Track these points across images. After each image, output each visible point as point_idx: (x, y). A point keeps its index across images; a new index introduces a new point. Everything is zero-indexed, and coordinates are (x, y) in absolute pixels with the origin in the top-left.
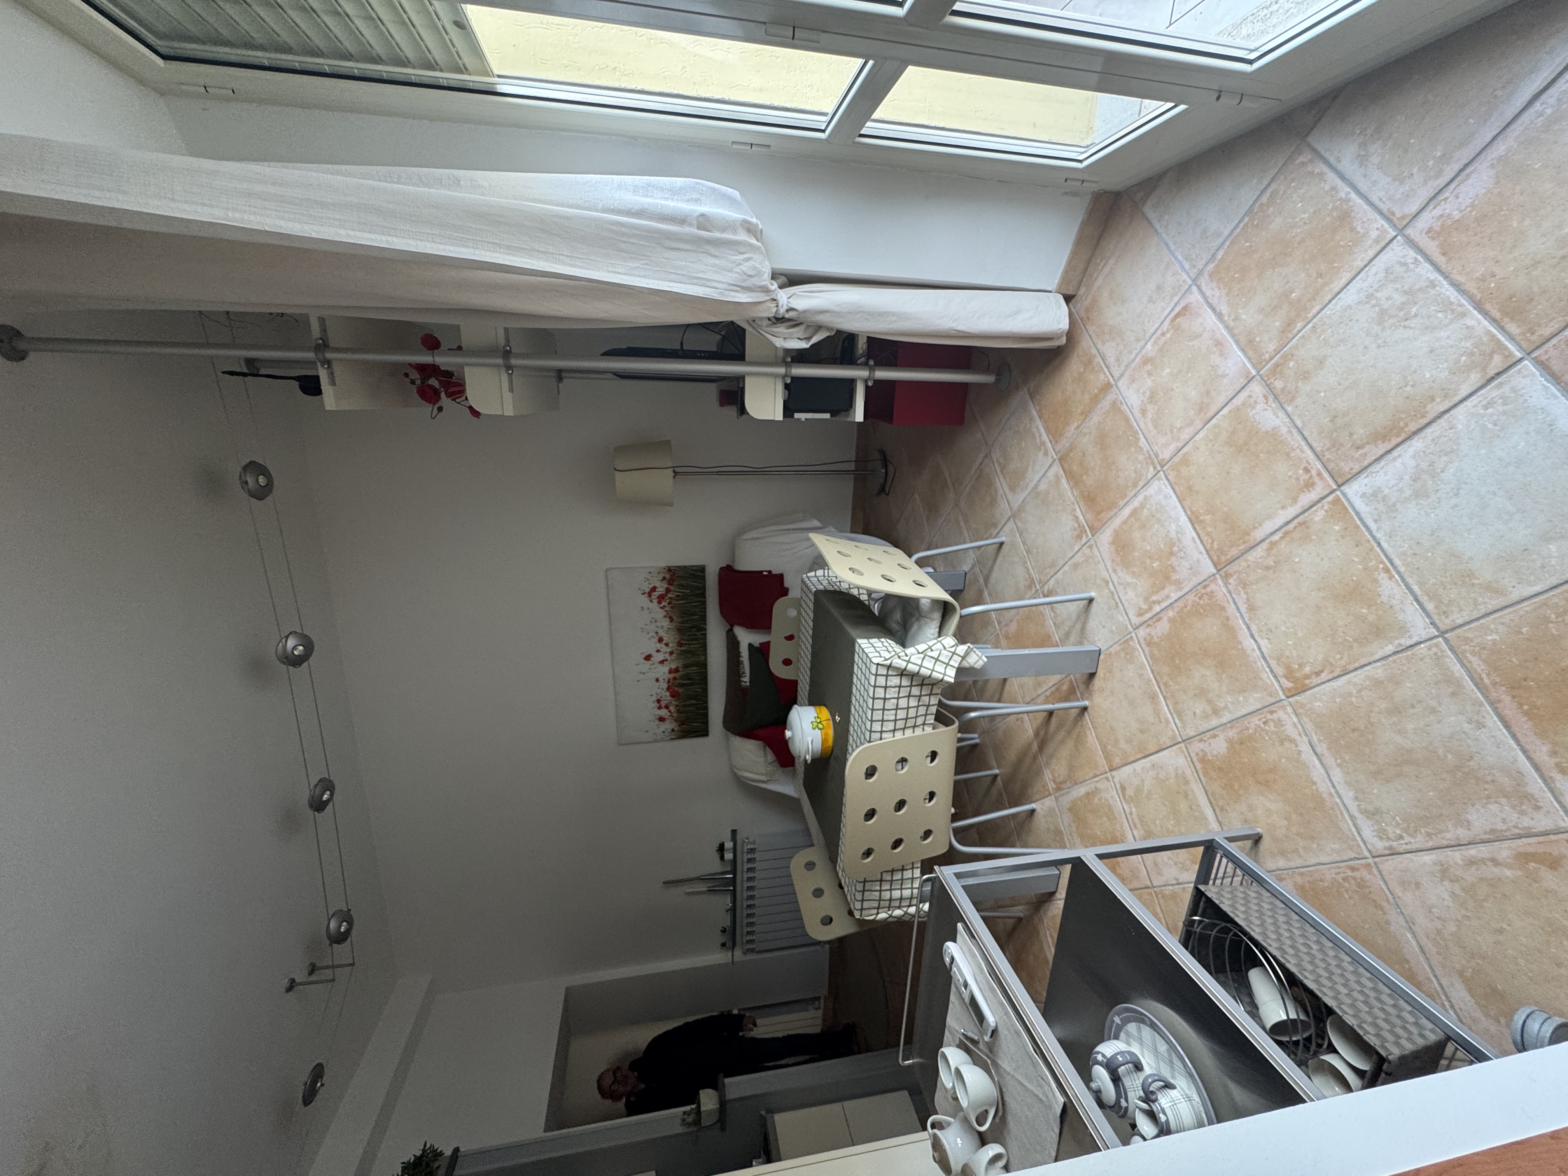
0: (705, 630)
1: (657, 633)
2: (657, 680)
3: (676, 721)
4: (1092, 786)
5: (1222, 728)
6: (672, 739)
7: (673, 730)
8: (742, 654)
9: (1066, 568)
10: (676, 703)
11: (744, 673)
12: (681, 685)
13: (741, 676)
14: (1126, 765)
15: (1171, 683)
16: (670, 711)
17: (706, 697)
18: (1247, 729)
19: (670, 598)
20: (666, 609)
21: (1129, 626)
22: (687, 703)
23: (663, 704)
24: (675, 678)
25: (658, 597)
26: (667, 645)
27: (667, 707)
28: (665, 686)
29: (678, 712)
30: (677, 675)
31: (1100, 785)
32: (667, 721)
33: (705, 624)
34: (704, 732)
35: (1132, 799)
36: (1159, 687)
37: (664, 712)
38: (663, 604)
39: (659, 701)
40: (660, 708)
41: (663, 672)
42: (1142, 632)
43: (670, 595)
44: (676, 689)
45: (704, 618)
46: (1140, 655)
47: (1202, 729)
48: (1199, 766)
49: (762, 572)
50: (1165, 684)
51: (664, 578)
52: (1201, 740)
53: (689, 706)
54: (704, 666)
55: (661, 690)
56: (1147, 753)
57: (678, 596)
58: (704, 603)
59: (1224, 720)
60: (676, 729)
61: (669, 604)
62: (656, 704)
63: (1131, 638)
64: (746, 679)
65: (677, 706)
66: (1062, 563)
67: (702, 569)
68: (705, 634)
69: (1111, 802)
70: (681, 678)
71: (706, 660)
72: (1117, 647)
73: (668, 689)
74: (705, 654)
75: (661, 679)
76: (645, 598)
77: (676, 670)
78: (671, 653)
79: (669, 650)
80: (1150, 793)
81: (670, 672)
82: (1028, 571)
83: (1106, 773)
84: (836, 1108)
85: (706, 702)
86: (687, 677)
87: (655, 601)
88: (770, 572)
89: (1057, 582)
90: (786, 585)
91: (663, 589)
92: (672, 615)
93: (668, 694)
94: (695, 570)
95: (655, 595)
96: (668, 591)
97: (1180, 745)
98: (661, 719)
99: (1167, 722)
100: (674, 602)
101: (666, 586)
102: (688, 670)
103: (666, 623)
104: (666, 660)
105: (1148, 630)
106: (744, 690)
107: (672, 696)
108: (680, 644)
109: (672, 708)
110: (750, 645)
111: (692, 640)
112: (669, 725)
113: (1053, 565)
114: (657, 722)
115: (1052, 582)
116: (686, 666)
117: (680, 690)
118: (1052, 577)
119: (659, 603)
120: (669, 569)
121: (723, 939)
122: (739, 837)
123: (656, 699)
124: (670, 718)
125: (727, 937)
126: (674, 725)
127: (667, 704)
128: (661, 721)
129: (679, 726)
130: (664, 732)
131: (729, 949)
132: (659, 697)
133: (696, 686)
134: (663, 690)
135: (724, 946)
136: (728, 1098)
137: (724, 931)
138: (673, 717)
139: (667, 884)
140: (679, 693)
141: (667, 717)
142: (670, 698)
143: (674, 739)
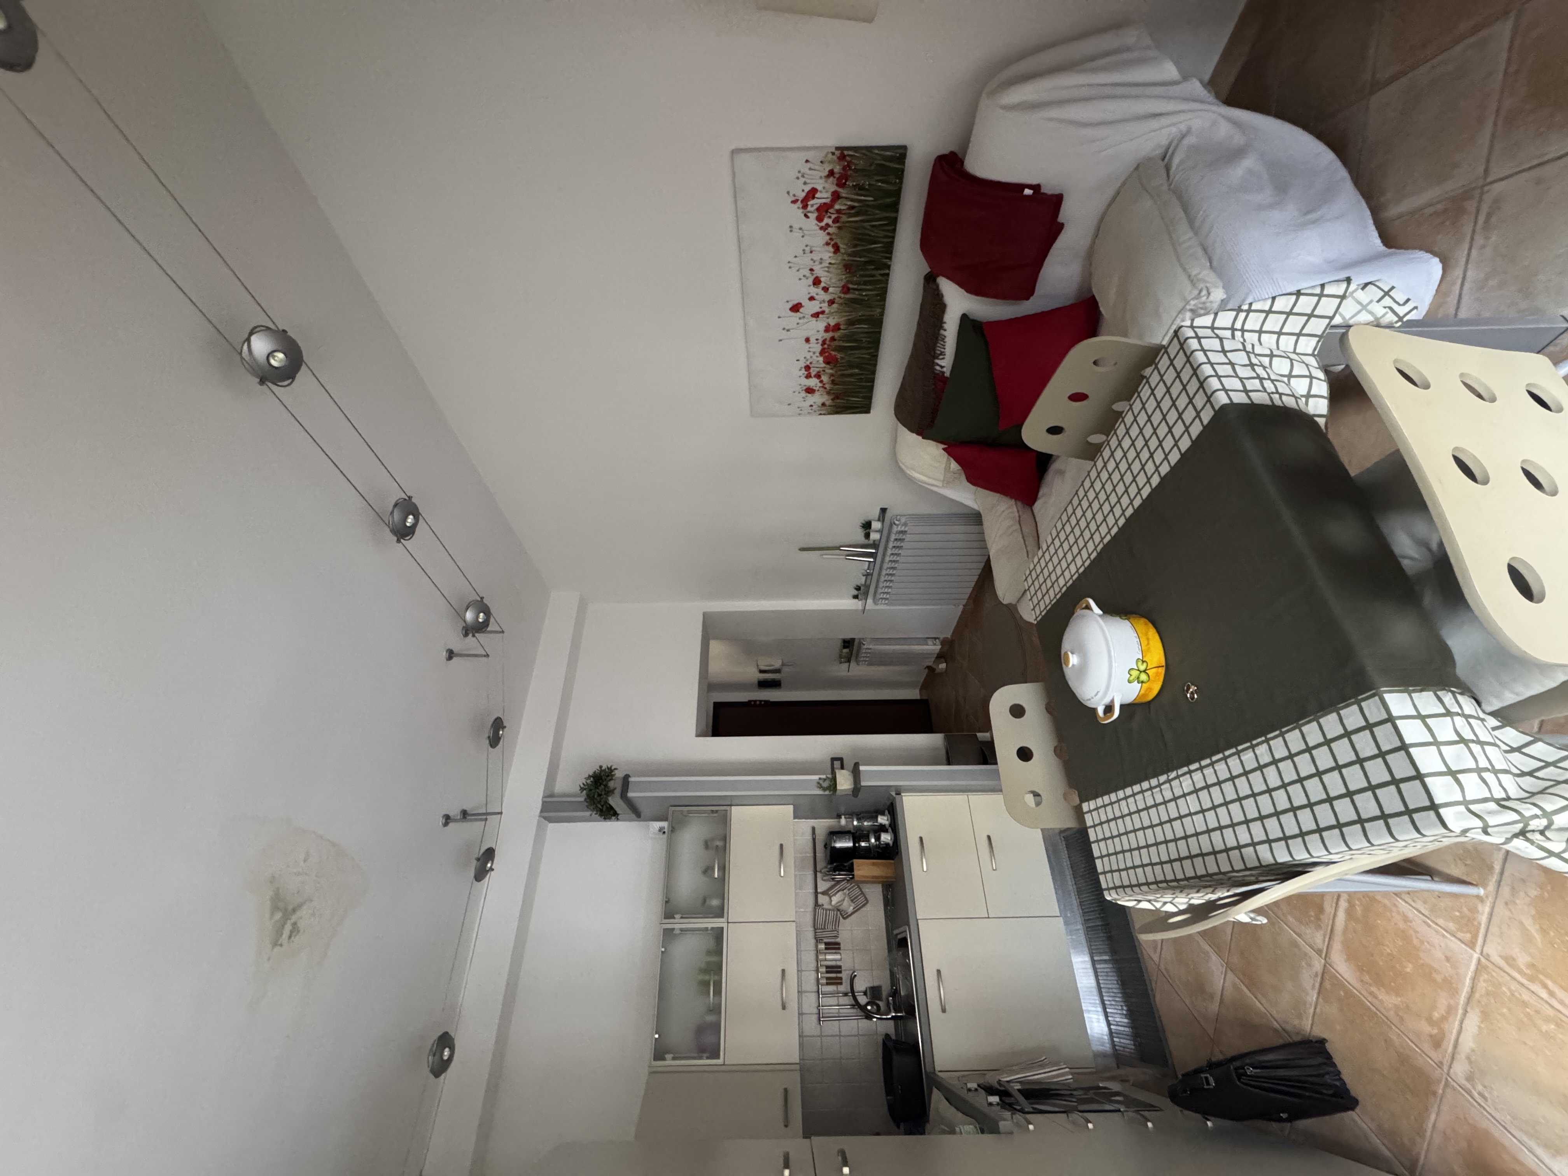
0: (888, 267)
1: (811, 270)
2: (807, 340)
3: (828, 393)
6: (821, 414)
7: (823, 404)
10: (830, 371)
11: (942, 353)
12: (840, 349)
13: (937, 358)
16: (821, 382)
17: (875, 365)
19: (839, 211)
20: (830, 230)
22: (847, 372)
23: (813, 372)
24: (833, 339)
25: (818, 209)
26: (826, 289)
27: (818, 376)
28: (818, 348)
29: (833, 382)
30: (837, 335)
32: (817, 394)
33: (890, 258)
34: (865, 407)
37: (813, 382)
38: (827, 221)
39: (807, 368)
40: (808, 376)
41: (817, 329)
43: (837, 207)
44: (833, 353)
45: (889, 249)
49: (1024, 186)
51: (831, 173)
53: (849, 376)
54: (877, 324)
57: (852, 207)
58: (894, 222)
60: (827, 403)
61: (836, 221)
62: (803, 371)
64: (946, 363)
65: (832, 375)
67: (899, 154)
68: (888, 275)
70: (842, 339)
71: (882, 314)
73: (822, 353)
74: (883, 307)
75: (812, 340)
76: (796, 211)
77: (837, 327)
78: (831, 302)
79: (827, 297)
81: (827, 329)
84: (960, 798)
85: (874, 373)
86: (848, 338)
87: (813, 216)
88: (1036, 188)
90: (1061, 219)
91: (829, 195)
92: (838, 241)
93: (821, 359)
94: (887, 159)
95: (814, 203)
96: (836, 196)
98: (810, 391)
100: (844, 218)
101: (833, 188)
102: (853, 329)
103: (827, 254)
104: (823, 312)
106: (940, 378)
107: (827, 362)
108: (846, 290)
109: (825, 378)
110: (964, 318)
111: (865, 283)
112: (818, 398)
114: (804, 394)
116: (850, 323)
117: (839, 355)
119: (820, 219)
120: (843, 154)
121: (856, 592)
122: (888, 515)
123: (804, 365)
124: (822, 389)
125: (860, 592)
126: (826, 399)
127: (819, 372)
128: (809, 393)
129: (832, 400)
130: (811, 406)
131: (861, 600)
132: (808, 363)
133: (864, 351)
134: (814, 353)
135: (856, 597)
136: (863, 784)
137: (858, 588)
138: (826, 388)
139: (803, 549)
140: (837, 359)
141: (817, 389)
142: (823, 365)
143: (824, 414)
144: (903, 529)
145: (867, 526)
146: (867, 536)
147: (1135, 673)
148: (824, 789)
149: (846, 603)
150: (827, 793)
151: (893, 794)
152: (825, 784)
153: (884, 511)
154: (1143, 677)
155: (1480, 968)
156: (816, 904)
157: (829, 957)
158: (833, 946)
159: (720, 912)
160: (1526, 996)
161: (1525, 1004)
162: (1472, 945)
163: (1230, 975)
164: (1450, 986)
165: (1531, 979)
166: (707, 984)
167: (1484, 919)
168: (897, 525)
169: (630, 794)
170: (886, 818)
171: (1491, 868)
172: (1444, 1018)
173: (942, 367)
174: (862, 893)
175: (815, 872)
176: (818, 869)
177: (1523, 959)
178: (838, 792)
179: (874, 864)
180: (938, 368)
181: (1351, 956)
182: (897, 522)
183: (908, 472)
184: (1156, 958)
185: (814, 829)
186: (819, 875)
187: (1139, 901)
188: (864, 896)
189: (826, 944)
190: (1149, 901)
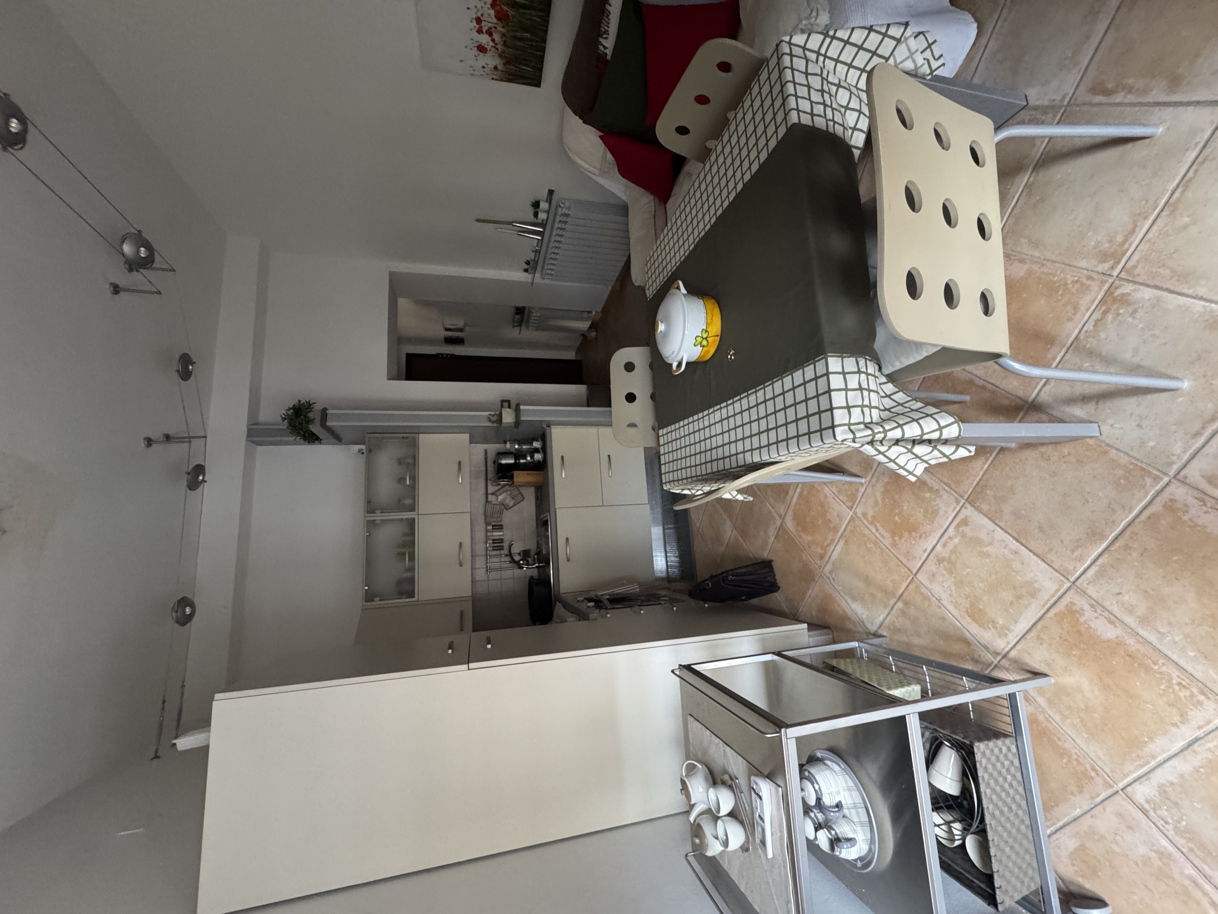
3: (500, 56)
4: (936, 486)
5: (1129, 631)
6: (493, 79)
7: (496, 68)
9: (1199, 305)
10: (502, 30)
11: (606, 32)
12: (513, 4)
13: (601, 36)
14: (990, 519)
15: (1135, 555)
16: (493, 40)
17: (546, 32)
18: (1155, 663)
21: (1175, 468)
22: (519, 34)
23: (485, 26)
27: (489, 33)
29: (505, 44)
31: (942, 492)
32: (489, 54)
34: (535, 81)
35: (964, 536)
36: (1116, 539)
37: (485, 39)
39: (479, 20)
40: (480, 31)
42: (1179, 492)
44: (504, 7)
46: (1140, 500)
47: (1107, 604)
48: (1061, 606)
50: (1127, 547)
52: (1092, 606)
53: (521, 39)
56: (1024, 542)
59: (1142, 632)
60: (499, 67)
62: (474, 23)
63: (1157, 479)
64: (608, 44)
65: (504, 35)
66: (1201, 291)
69: (941, 512)
73: (493, 5)
80: (987, 555)
82: (1133, 232)
83: (962, 497)
84: (593, 430)
85: (544, 41)
89: (1156, 303)
93: (492, 12)
97: (1066, 581)
98: (481, 49)
99: (1080, 559)
105: (1191, 501)
106: (602, 60)
107: (499, 19)
109: (496, 37)
112: (491, 60)
113: (1184, 276)
114: (475, 52)
115: (1147, 294)
117: (511, 12)
118: (1156, 287)
121: (526, 267)
122: (555, 197)
123: (474, 16)
124: (493, 49)
125: (530, 266)
126: (498, 62)
127: (490, 28)
128: (481, 52)
129: (505, 64)
130: (483, 67)
131: (530, 273)
132: (479, 14)
133: (534, 13)
134: (485, 3)
135: (526, 271)
136: (523, 418)
137: (528, 263)
138: (497, 49)
139: (479, 221)
140: (508, 15)
141: (489, 48)
142: (495, 21)
143: (497, 80)
144: (567, 212)
145: (536, 205)
146: (536, 215)
147: (699, 339)
148: (493, 422)
149: (519, 276)
150: (495, 425)
151: (545, 426)
152: (494, 419)
153: (551, 192)
154: (705, 343)
155: (852, 519)
156: (487, 501)
157: (494, 534)
158: (500, 527)
159: (412, 508)
160: (866, 532)
161: (864, 535)
162: (850, 508)
163: (734, 531)
164: (836, 529)
165: (872, 523)
166: (404, 554)
167: (860, 495)
168: (562, 208)
169: (328, 424)
170: (539, 443)
171: (871, 468)
172: (828, 545)
173: (605, 48)
174: (520, 493)
175: (487, 479)
176: (489, 477)
177: (870, 513)
178: (503, 425)
179: (528, 474)
180: (601, 48)
181: (795, 517)
182: (562, 205)
183: (571, 155)
184: (698, 525)
185: (486, 451)
186: (489, 482)
187: (683, 490)
188: (522, 495)
189: (493, 526)
190: (689, 489)
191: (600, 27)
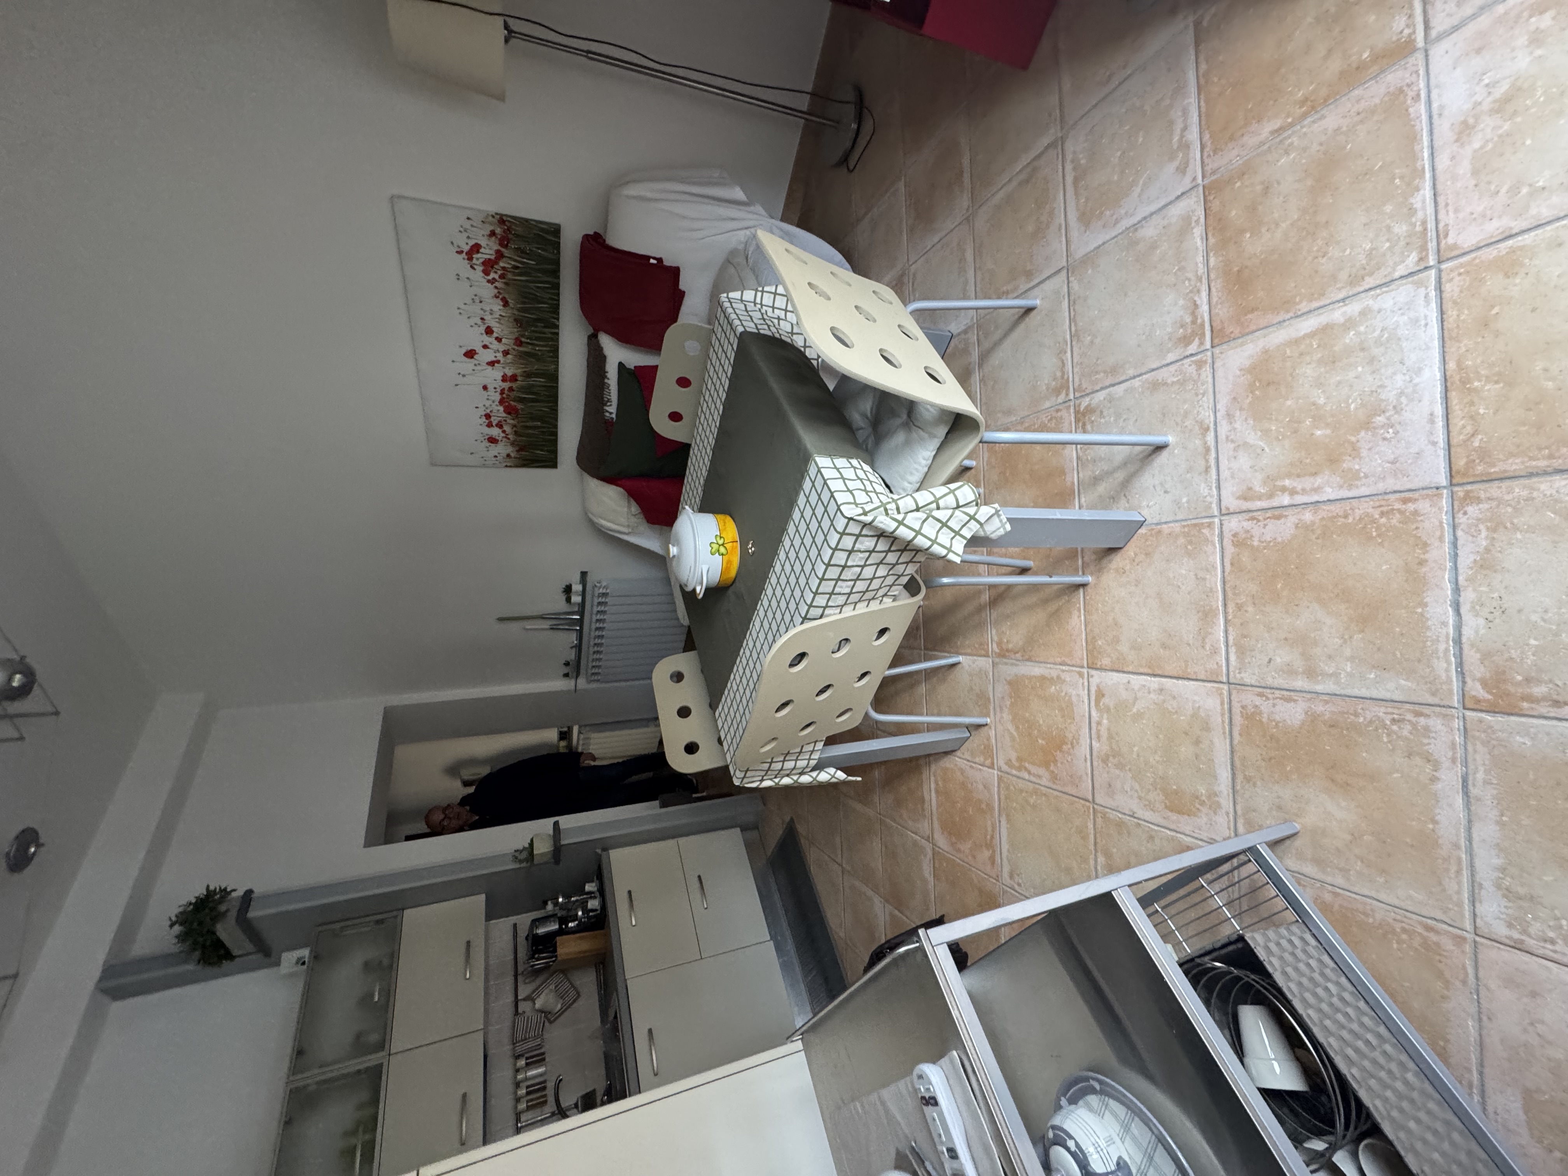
0: (557, 327)
1: (482, 319)
2: (485, 388)
3: (512, 444)
4: (1054, 674)
6: (506, 466)
7: (508, 456)
8: (608, 375)
9: (1136, 383)
10: (512, 422)
11: (609, 400)
12: (521, 400)
13: (605, 405)
14: (1118, 671)
16: (504, 432)
17: (556, 420)
18: (1356, 715)
19: (504, 268)
20: (497, 284)
22: (530, 424)
23: (494, 420)
24: (511, 389)
25: (484, 263)
26: (499, 340)
27: (499, 425)
28: (498, 397)
29: (516, 433)
30: (514, 385)
31: (1063, 676)
32: (501, 444)
33: (558, 319)
34: (551, 462)
35: (1108, 710)
36: (1225, 605)
37: (495, 432)
38: (492, 275)
39: (488, 416)
40: (490, 425)
41: (494, 376)
42: (1233, 524)
43: (502, 264)
44: (512, 403)
45: (555, 310)
46: (1214, 553)
47: (1270, 681)
49: (649, 258)
51: (493, 234)
52: (1260, 695)
53: (531, 428)
54: (553, 378)
55: (492, 401)
56: (1160, 672)
57: (517, 268)
58: (556, 286)
59: (1319, 688)
60: (513, 455)
61: (502, 277)
62: (484, 419)
63: (1210, 525)
64: (612, 409)
65: (514, 426)
66: (1131, 372)
67: (555, 230)
68: (557, 334)
69: (1074, 699)
70: (521, 389)
71: (557, 370)
72: (1177, 527)
73: (501, 402)
74: (557, 363)
75: (490, 387)
76: (461, 262)
77: (514, 378)
78: (506, 353)
79: (502, 348)
80: (1139, 716)
81: (504, 379)
82: (1063, 364)
83: (1082, 667)
84: (671, 843)
85: (556, 427)
86: (527, 389)
87: (480, 269)
88: (660, 260)
89: (1110, 399)
90: (682, 286)
91: (492, 252)
92: (507, 296)
93: (501, 409)
94: (542, 230)
95: (479, 258)
96: (500, 255)
97: (1221, 686)
98: (492, 440)
99: (1215, 651)
100: (510, 276)
101: (497, 247)
102: (532, 381)
103: (497, 307)
104: (498, 362)
105: (1247, 525)
106: (609, 423)
107: (508, 412)
108: (518, 342)
109: (507, 428)
110: (621, 365)
111: (537, 339)
112: (503, 449)
113: (1114, 370)
114: (486, 443)
115: (1101, 395)
116: (528, 375)
117: (520, 406)
118: (1102, 389)
119: (486, 273)
120: (502, 220)
121: (566, 670)
122: (589, 579)
123: (484, 413)
124: (505, 440)
125: (573, 669)
126: (510, 450)
127: (500, 422)
128: (492, 442)
129: (518, 451)
130: (496, 457)
131: (572, 677)
132: (488, 411)
133: (542, 404)
134: (493, 402)
135: (566, 675)
136: (563, 842)
137: (567, 664)
138: (509, 439)
139: (501, 620)
140: (518, 410)
141: (500, 438)
142: (504, 415)
143: (510, 467)
144: (604, 591)
145: (568, 590)
146: (568, 600)
147: (715, 546)
148: (521, 861)
149: (559, 685)
150: (524, 865)
151: (599, 851)
153: (584, 574)
155: (1000, 779)
156: (516, 1013)
157: (531, 1073)
158: (537, 1059)
159: (381, 1046)
160: (1021, 784)
161: (1021, 791)
162: (992, 767)
167: (994, 741)
168: (600, 588)
173: (611, 413)
174: (573, 986)
175: (516, 976)
176: (520, 971)
178: (536, 861)
179: (581, 938)
180: (607, 414)
182: (598, 585)
183: (595, 520)
184: (842, 934)
185: (515, 925)
186: (520, 978)
189: (527, 1059)
191: (603, 398)
